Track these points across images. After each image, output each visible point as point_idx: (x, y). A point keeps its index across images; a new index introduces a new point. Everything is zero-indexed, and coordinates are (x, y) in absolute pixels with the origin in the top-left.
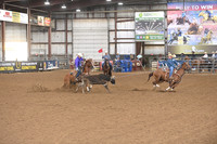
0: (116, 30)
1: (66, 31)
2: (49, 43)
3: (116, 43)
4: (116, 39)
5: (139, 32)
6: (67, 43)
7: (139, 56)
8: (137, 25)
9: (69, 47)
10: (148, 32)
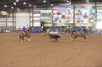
0: (33, 17)
1: (13, 17)
2: (6, 22)
3: (33, 22)
4: (33, 20)
5: (42, 18)
6: (13, 22)
7: (42, 27)
8: (41, 15)
9: (14, 23)
10: (46, 18)
